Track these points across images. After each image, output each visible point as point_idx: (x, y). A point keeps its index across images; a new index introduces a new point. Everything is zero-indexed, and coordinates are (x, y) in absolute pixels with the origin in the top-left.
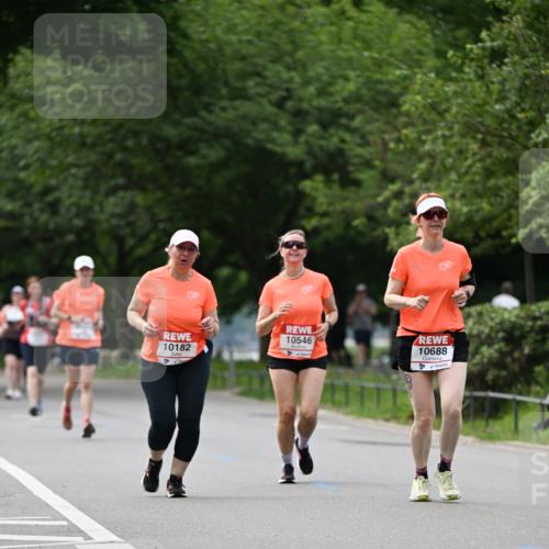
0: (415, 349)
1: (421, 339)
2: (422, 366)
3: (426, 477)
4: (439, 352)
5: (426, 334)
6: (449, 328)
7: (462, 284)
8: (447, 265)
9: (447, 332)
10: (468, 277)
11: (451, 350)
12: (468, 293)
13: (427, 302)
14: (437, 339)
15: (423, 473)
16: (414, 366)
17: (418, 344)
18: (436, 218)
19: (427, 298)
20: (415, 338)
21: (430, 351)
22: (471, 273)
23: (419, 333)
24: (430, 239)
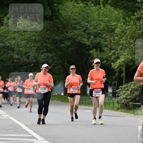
0: (94, 92)
1: (95, 90)
2: (95, 95)
3: (96, 119)
4: (99, 92)
5: (96, 89)
6: (101, 87)
7: (104, 78)
8: (101, 74)
9: (100, 88)
10: (105, 76)
11: (101, 92)
12: (105, 80)
13: (97, 82)
14: (98, 90)
15: (95, 118)
16: (94, 96)
17: (94, 91)
18: (98, 64)
19: (97, 81)
20: (94, 89)
21: (97, 92)
22: (106, 75)
23: (94, 88)
24: (97, 69)
